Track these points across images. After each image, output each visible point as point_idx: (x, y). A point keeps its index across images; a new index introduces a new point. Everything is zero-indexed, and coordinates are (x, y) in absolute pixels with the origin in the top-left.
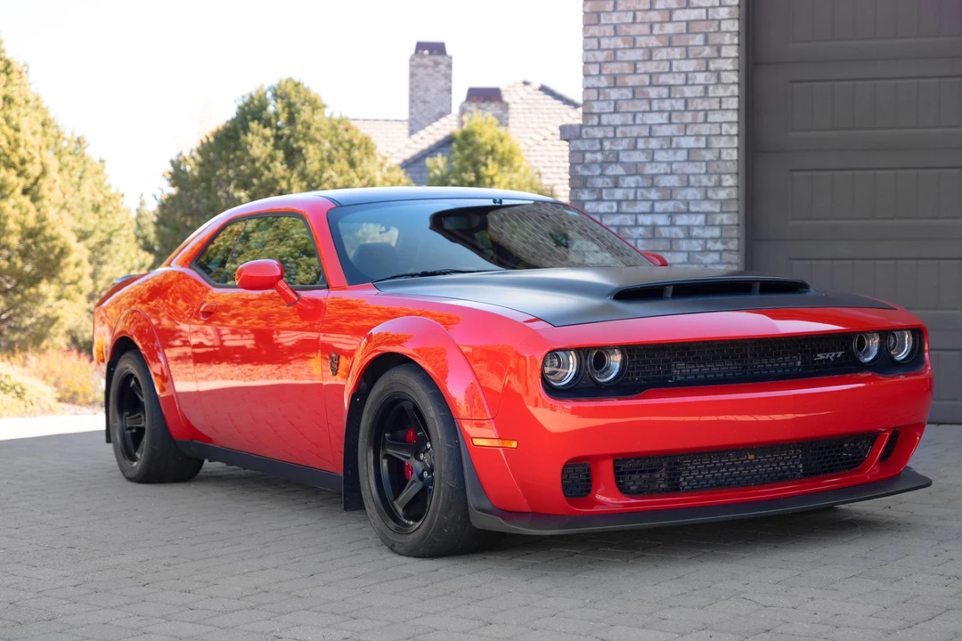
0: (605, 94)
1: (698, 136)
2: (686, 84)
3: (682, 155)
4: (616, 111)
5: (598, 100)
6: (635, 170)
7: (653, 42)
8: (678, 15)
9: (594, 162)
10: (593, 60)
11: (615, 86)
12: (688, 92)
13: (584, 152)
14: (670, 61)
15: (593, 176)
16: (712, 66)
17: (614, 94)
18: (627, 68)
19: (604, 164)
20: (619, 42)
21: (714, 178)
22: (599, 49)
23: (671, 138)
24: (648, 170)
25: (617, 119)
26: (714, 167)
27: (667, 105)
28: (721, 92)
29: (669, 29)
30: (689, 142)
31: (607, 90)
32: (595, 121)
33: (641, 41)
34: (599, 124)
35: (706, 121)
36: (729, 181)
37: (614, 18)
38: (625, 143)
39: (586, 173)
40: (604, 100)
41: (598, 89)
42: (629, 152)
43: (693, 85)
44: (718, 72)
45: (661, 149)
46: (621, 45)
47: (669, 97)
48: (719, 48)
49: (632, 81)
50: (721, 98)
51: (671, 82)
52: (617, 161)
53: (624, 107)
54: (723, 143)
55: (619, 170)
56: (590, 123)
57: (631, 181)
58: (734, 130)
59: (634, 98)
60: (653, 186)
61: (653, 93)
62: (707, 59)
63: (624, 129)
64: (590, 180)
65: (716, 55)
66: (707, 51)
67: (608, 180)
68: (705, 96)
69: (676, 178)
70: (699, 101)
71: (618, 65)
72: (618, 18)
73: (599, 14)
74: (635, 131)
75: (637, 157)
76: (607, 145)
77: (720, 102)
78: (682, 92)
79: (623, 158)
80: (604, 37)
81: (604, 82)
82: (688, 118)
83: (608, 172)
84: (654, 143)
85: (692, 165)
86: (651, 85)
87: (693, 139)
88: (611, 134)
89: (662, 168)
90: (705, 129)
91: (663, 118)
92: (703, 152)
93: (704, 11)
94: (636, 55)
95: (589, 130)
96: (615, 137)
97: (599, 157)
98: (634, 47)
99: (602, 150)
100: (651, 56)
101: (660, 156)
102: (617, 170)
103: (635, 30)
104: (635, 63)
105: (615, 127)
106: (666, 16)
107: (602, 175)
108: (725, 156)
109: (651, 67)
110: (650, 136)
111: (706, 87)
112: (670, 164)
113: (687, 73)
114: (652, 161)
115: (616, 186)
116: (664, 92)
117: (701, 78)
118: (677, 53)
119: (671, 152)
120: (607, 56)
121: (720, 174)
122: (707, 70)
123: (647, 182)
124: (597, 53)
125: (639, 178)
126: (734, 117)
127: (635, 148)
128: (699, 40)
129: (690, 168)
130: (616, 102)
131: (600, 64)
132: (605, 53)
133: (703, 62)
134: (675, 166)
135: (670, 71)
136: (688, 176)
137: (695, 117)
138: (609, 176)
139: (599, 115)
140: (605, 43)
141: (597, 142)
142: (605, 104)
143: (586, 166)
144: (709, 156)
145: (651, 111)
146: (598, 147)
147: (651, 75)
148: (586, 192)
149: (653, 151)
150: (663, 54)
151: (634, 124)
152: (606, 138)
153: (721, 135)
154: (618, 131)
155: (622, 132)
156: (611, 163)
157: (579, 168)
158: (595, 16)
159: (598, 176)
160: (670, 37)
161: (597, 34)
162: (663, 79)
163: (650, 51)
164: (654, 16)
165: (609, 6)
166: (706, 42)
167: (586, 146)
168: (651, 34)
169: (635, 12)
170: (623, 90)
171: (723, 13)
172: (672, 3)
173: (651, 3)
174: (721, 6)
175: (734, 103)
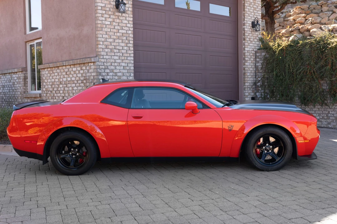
1: (125, 63)
2: (122, 49)
3: (122, 68)
4: (107, 55)
5: (103, 51)
6: (112, 71)
7: (115, 37)
8: (120, 31)
9: (102, 68)
10: (101, 40)
11: (107, 48)
12: (123, 51)
13: (100, 65)
14: (119, 43)
15: (102, 72)
16: (128, 46)
17: (106, 50)
18: (109, 44)
19: (105, 69)
20: (107, 36)
22: (102, 37)
23: (120, 63)
24: (115, 71)
25: (107, 57)
26: (129, 71)
27: (118, 54)
28: (130, 52)
29: (118, 34)
30: (123, 64)
31: (105, 49)
32: (102, 57)
33: (112, 37)
34: (103, 58)
35: (127, 59)
36: (132, 75)
37: (106, 30)
38: (109, 64)
39: (100, 71)
40: (104, 52)
41: (102, 48)
42: (110, 66)
44: (129, 47)
46: (108, 37)
47: (119, 52)
48: (129, 40)
49: (110, 47)
50: (130, 54)
51: (119, 48)
52: (108, 69)
53: (109, 54)
54: (130, 65)
55: (108, 71)
57: (111, 74)
58: (133, 62)
59: (111, 52)
60: (116, 75)
61: (115, 51)
62: (127, 43)
63: (109, 60)
64: (101, 73)
65: (129, 43)
66: (127, 41)
67: (106, 73)
68: (127, 53)
69: (121, 73)
70: (125, 54)
71: (107, 42)
73: (102, 28)
74: (112, 61)
75: (112, 68)
77: (130, 55)
79: (109, 67)
80: (104, 34)
81: (104, 47)
82: (123, 58)
83: (106, 71)
84: (116, 64)
85: (124, 70)
86: (115, 49)
87: (124, 63)
88: (106, 61)
89: (118, 71)
90: (127, 61)
91: (118, 58)
92: (127, 67)
93: (126, 31)
94: (111, 40)
95: (101, 59)
97: (103, 67)
99: (104, 65)
100: (114, 41)
101: (117, 67)
102: (107, 71)
103: (111, 34)
104: (111, 42)
105: (107, 59)
106: (118, 31)
107: (104, 72)
108: (131, 69)
109: (115, 44)
110: (115, 62)
111: (127, 51)
112: (120, 70)
113: (123, 46)
114: (116, 69)
115: (108, 75)
116: (118, 50)
117: (125, 48)
118: (120, 41)
119: (120, 67)
120: (104, 40)
121: (130, 73)
122: (127, 46)
123: (115, 74)
124: (102, 38)
125: (113, 73)
127: (112, 65)
128: (125, 38)
129: (124, 71)
130: (107, 52)
131: (103, 42)
132: (104, 39)
133: (126, 44)
135: (119, 46)
136: (124, 73)
137: (125, 58)
138: (106, 72)
139: (103, 55)
140: (104, 36)
141: (103, 63)
142: (104, 53)
143: (100, 69)
144: (128, 68)
145: (115, 56)
146: (103, 64)
147: (115, 46)
148: (101, 76)
149: (116, 66)
150: (117, 41)
151: (111, 59)
152: (105, 62)
153: (130, 63)
155: (108, 61)
157: (98, 70)
158: (101, 28)
159: (103, 72)
160: (119, 37)
161: (102, 33)
162: (117, 47)
163: (114, 39)
164: (115, 31)
165: (105, 26)
166: (127, 39)
167: (100, 64)
168: (114, 35)
169: (111, 28)
170: (109, 49)
171: (130, 32)
172: (119, 28)
173: (114, 27)
174: (129, 30)
175: (132, 55)
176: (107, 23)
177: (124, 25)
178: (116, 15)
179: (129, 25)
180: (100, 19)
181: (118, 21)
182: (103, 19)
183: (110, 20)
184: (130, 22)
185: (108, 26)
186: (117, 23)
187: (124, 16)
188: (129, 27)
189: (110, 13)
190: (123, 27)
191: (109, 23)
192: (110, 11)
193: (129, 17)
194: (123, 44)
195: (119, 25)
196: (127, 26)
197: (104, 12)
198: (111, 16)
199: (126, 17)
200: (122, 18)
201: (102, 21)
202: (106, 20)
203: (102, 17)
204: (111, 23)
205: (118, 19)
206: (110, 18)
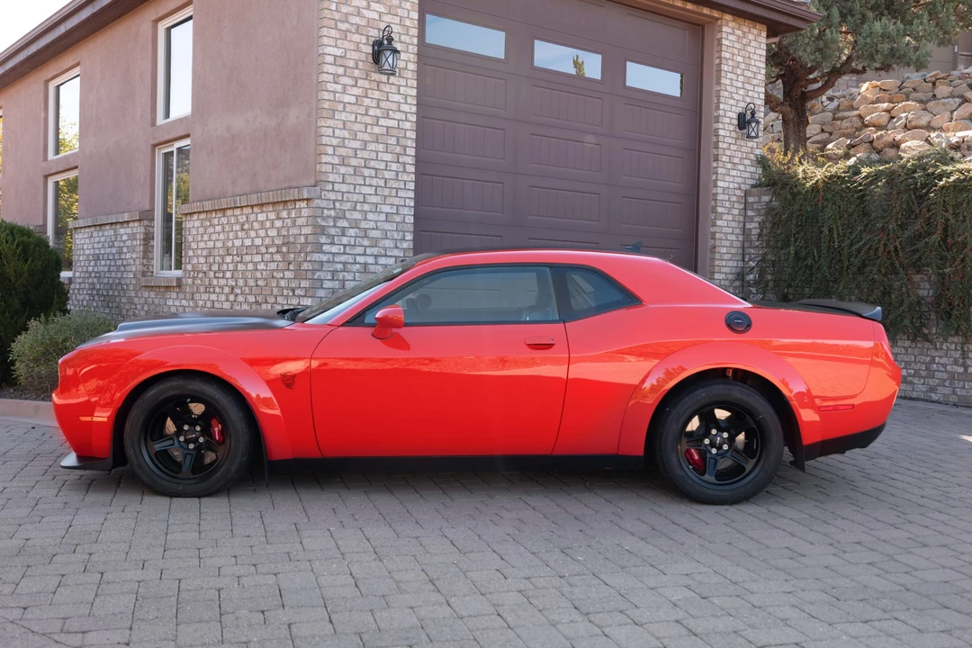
0: (336, 168)
1: (392, 205)
2: (386, 170)
3: (383, 217)
4: (343, 182)
5: (332, 173)
6: (355, 224)
7: (367, 137)
8: (382, 122)
9: (329, 217)
10: (329, 143)
11: (344, 165)
12: (387, 175)
13: (323, 208)
14: (377, 152)
15: (328, 226)
16: (401, 160)
17: (343, 170)
18: (351, 153)
19: (336, 218)
20: (346, 134)
21: (401, 234)
22: (334, 136)
23: (377, 204)
24: (363, 225)
25: (344, 188)
26: (400, 226)
27: (374, 182)
28: (405, 178)
29: (377, 130)
30: (386, 209)
31: (338, 166)
32: (330, 187)
33: (360, 136)
34: (333, 190)
35: (397, 196)
36: (409, 237)
37: (343, 116)
38: (348, 206)
39: (324, 224)
40: (337, 173)
41: (332, 164)
42: (351, 212)
43: (390, 170)
44: (404, 164)
45: (371, 211)
46: (348, 137)
47: (376, 177)
48: (405, 147)
49: (354, 162)
50: (405, 181)
51: (377, 167)
52: (344, 218)
53: (348, 180)
54: (405, 211)
56: (327, 188)
57: (352, 232)
58: (412, 204)
59: (355, 174)
60: (366, 236)
61: (366, 172)
62: (398, 155)
63: (349, 195)
64: (326, 228)
65: (403, 153)
66: (398, 149)
67: (338, 230)
68: (397, 179)
69: (379, 232)
70: (393, 182)
71: (346, 149)
72: (346, 117)
73: (334, 111)
74: (355, 197)
75: (357, 215)
76: (338, 205)
77: (405, 184)
78: (383, 173)
79: (348, 215)
80: (337, 128)
81: (336, 160)
82: (386, 192)
83: (339, 224)
84: (366, 207)
85: (388, 224)
86: (365, 167)
87: (389, 206)
88: (340, 198)
89: (371, 225)
90: (396, 201)
91: (372, 191)
92: (395, 216)
93: (396, 122)
94: (356, 144)
95: (326, 193)
96: (342, 200)
97: (332, 213)
98: (355, 139)
99: (334, 208)
100: (365, 147)
101: (370, 216)
102: (344, 223)
103: (357, 127)
104: (356, 150)
105: (343, 193)
106: (375, 121)
107: (335, 226)
108: (407, 220)
109: (365, 154)
110: (364, 202)
111: (397, 173)
112: (376, 222)
113: (387, 162)
114: (366, 219)
115: (344, 235)
116: (373, 172)
117: (394, 166)
118: (381, 147)
119: (376, 214)
120: (339, 143)
121: (404, 232)
122: (398, 162)
123: (363, 234)
124: (331, 138)
125: (357, 230)
126: (412, 195)
127: (356, 210)
128: (393, 141)
129: (387, 226)
130: (344, 175)
131: (333, 147)
132: (338, 140)
133: (396, 156)
134: (379, 224)
135: (377, 159)
136: (386, 231)
137: (390, 193)
138: (339, 227)
139: (333, 183)
140: (337, 133)
141: (331, 202)
142: (336, 176)
143: (324, 219)
144: (398, 219)
145: (365, 185)
146: (332, 206)
147: (365, 160)
148: (324, 237)
149: (366, 212)
150: (372, 146)
151: (355, 193)
152: (337, 200)
153: (405, 206)
154: (345, 196)
155: (347, 197)
156: (341, 218)
157: (319, 220)
158: (331, 112)
159: (331, 227)
160: (377, 135)
161: (332, 125)
162: (372, 164)
163: (366, 143)
164: (368, 120)
165: (340, 107)
166: (398, 144)
167: (324, 204)
168: (366, 132)
169: (357, 114)
170: (348, 168)
171: (407, 125)
172: (378, 112)
173: (366, 110)
174: (406, 120)
175: (412, 186)
176: (347, 99)
177: (394, 107)
178: (373, 79)
179: (405, 108)
180: (330, 89)
181: (377, 94)
182: (339, 88)
183: (356, 91)
184: (409, 99)
185: (349, 108)
186: (374, 101)
187: (393, 84)
188: (406, 113)
189: (357, 73)
190: (390, 112)
191: (353, 100)
192: (357, 68)
193: (407, 86)
194: (388, 157)
195: (378, 107)
196: (401, 109)
197: (341, 70)
198: (360, 83)
199: (399, 86)
200: (387, 88)
201: (335, 92)
202: (344, 92)
203: (336, 83)
204: (359, 99)
205: (378, 90)
206: (355, 86)
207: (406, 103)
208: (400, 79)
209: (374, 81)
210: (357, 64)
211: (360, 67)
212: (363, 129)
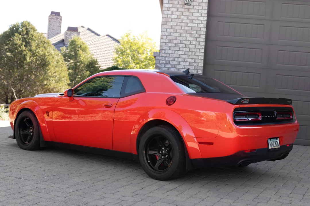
0: (167, 44)
1: (193, 59)
2: (190, 44)
3: (188, 64)
4: (170, 50)
5: (165, 46)
6: (174, 66)
7: (182, 31)
8: (189, 25)
9: (163, 63)
10: (164, 35)
11: (170, 43)
12: (191, 46)
13: (160, 60)
14: (186, 37)
15: (162, 67)
16: (198, 40)
17: (170, 45)
18: (174, 38)
19: (165, 64)
20: (172, 30)
22: (166, 32)
23: (185, 59)
24: (178, 67)
25: (170, 52)
26: (196, 68)
27: (184, 49)
28: (199, 47)
29: (186, 28)
30: (190, 60)
31: (168, 43)
32: (164, 52)
33: (178, 31)
34: (165, 53)
35: (195, 55)
36: (200, 72)
37: (171, 24)
38: (172, 59)
39: (160, 66)
40: (167, 46)
41: (165, 43)
42: (173, 61)
43: (192, 44)
44: (199, 42)
45: (182, 61)
46: (173, 31)
47: (185, 47)
48: (200, 35)
49: (175, 41)
50: (199, 49)
51: (186, 43)
52: (169, 64)
53: (172, 49)
54: (199, 61)
55: (169, 66)
56: (162, 52)
57: (173, 69)
58: (203, 58)
59: (175, 46)
61: (181, 45)
62: (197, 38)
63: (172, 55)
65: (199, 37)
66: (197, 36)
67: (166, 69)
68: (195, 48)
70: (193, 49)
71: (172, 37)
72: (172, 24)
73: (167, 22)
74: (175, 56)
75: (175, 63)
76: (167, 59)
77: (199, 50)
78: (189, 46)
79: (171, 63)
80: (168, 28)
81: (167, 41)
82: (190, 53)
83: (167, 66)
84: (180, 60)
85: (190, 66)
86: (180, 43)
87: (191, 59)
88: (168, 56)
89: (182, 67)
90: (195, 57)
91: (183, 53)
92: (194, 63)
93: (197, 24)
94: (177, 34)
95: (162, 54)
96: (169, 57)
97: (164, 62)
98: (176, 32)
99: (165, 60)
101: (181, 63)
103: (177, 28)
104: (176, 37)
105: (169, 54)
106: (186, 24)
107: (165, 67)
108: (199, 65)
109: (181, 38)
110: (179, 57)
111: (196, 45)
112: (184, 66)
113: (191, 41)
114: (179, 64)
116: (184, 46)
117: (194, 43)
118: (188, 35)
119: (185, 62)
120: (168, 34)
121: (198, 70)
122: (196, 41)
124: (165, 33)
125: (175, 69)
126: (203, 54)
127: (175, 60)
128: (195, 32)
130: (170, 47)
131: (166, 36)
132: (168, 33)
133: (196, 38)
134: (185, 66)
135: (186, 40)
137: (192, 53)
138: (167, 67)
139: (165, 50)
140: (168, 30)
141: (164, 57)
142: (167, 47)
143: (160, 64)
144: (195, 64)
145: (180, 51)
146: (164, 59)
147: (180, 41)
149: (180, 62)
150: (184, 35)
151: (175, 54)
152: (167, 57)
153: (199, 59)
155: (171, 56)
156: (167, 64)
157: (158, 64)
158: (166, 22)
159: (163, 67)
160: (187, 31)
161: (166, 27)
162: (184, 42)
163: (181, 34)
164: (183, 24)
165: (170, 20)
166: (197, 33)
167: (161, 58)
168: (181, 29)
169: (177, 22)
170: (172, 44)
171: (202, 25)
172: (188, 21)
173: (182, 20)
174: (201, 23)
175: (203, 51)
176: (173, 16)
177: (196, 18)
178: (186, 8)
179: (201, 18)
180: (165, 13)
181: (187, 14)
182: (170, 12)
183: (178, 13)
184: (203, 15)
185: (174, 20)
186: (186, 17)
187: (195, 9)
188: (201, 21)
189: (178, 6)
190: (194, 21)
191: (176, 17)
192: (178, 4)
193: (202, 9)
194: (191, 39)
195: (188, 19)
196: (199, 19)
197: (171, 6)
198: (180, 10)
199: (198, 10)
200: (193, 11)
201: (167, 14)
202: (172, 14)
203: (169, 11)
204: (179, 16)
205: (188, 12)
206: (177, 11)
207: (201, 16)
208: (199, 7)
209: (187, 8)
210: (178, 2)
211: (180, 3)
212: (180, 28)
